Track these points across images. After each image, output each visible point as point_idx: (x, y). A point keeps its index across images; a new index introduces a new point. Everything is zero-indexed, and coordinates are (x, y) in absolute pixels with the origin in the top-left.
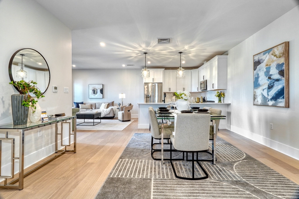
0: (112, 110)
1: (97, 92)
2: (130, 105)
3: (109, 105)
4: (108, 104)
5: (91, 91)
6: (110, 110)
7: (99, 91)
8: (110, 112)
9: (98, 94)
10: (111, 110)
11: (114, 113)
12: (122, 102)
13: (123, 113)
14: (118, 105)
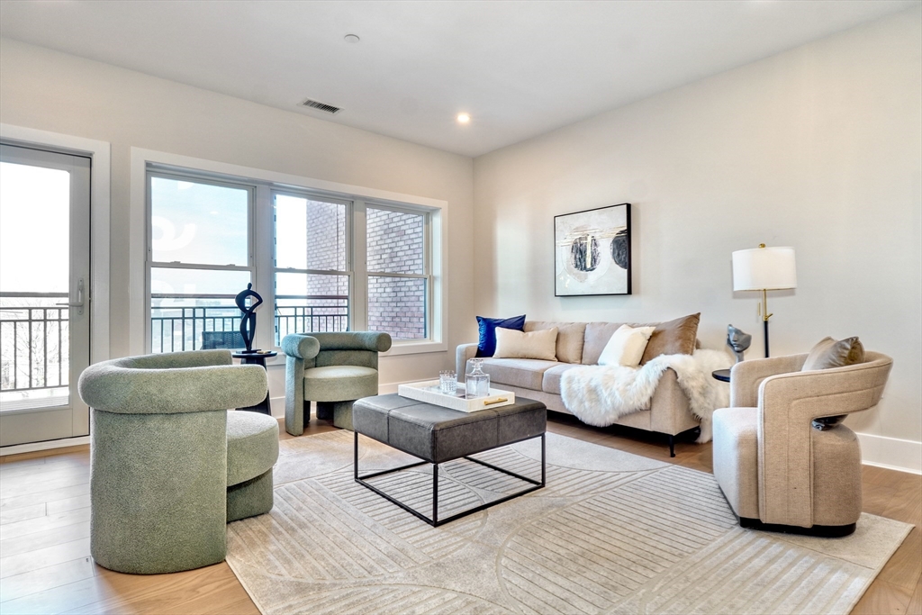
0: (669, 384)
1: (594, 260)
2: (852, 353)
3: (657, 341)
4: (654, 335)
5: (565, 256)
6: (654, 378)
7: (606, 251)
8: (651, 399)
9: (598, 267)
10: (661, 380)
11: (694, 405)
12: (766, 323)
13: (753, 437)
14: (730, 349)
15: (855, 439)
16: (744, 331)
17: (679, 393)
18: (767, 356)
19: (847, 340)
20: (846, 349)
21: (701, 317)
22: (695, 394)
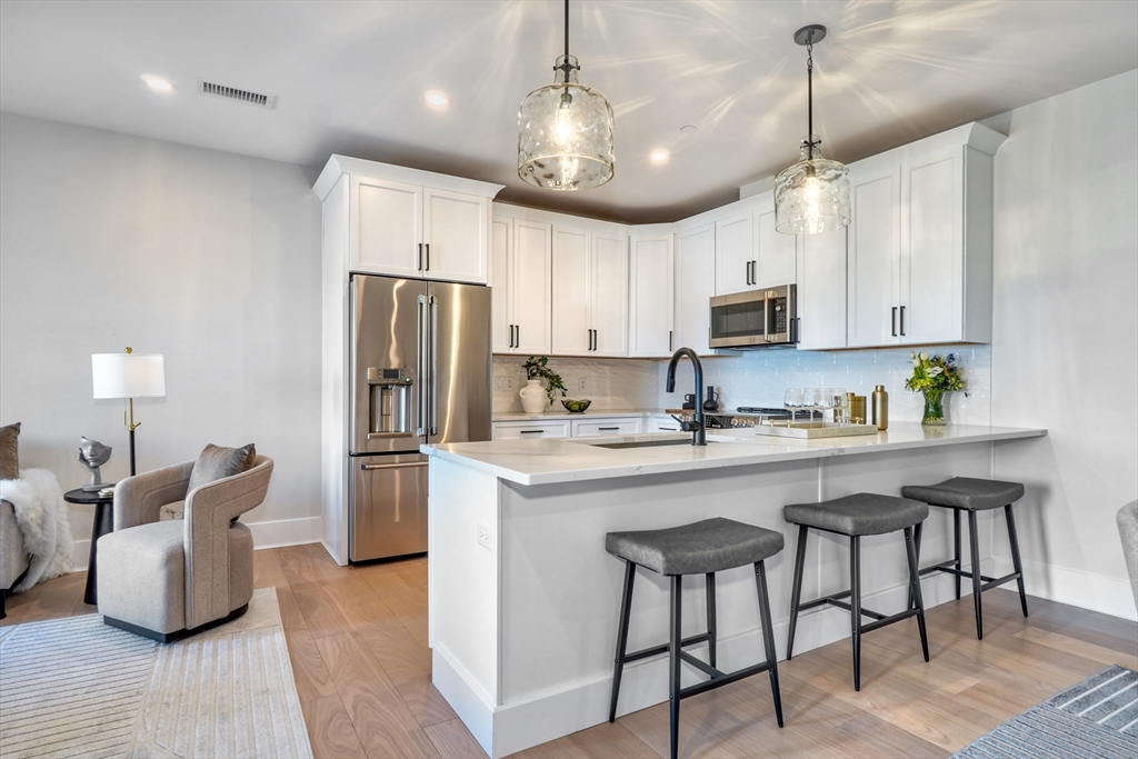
11: (30, 542)
12: (132, 433)
13: (180, 550)
14: (84, 465)
15: (247, 530)
16: (104, 443)
17: (14, 531)
18: (133, 473)
19: (245, 447)
20: (245, 454)
21: (22, 428)
22: (35, 528)
